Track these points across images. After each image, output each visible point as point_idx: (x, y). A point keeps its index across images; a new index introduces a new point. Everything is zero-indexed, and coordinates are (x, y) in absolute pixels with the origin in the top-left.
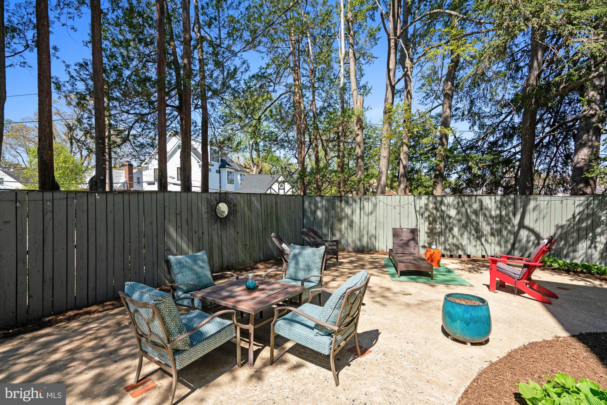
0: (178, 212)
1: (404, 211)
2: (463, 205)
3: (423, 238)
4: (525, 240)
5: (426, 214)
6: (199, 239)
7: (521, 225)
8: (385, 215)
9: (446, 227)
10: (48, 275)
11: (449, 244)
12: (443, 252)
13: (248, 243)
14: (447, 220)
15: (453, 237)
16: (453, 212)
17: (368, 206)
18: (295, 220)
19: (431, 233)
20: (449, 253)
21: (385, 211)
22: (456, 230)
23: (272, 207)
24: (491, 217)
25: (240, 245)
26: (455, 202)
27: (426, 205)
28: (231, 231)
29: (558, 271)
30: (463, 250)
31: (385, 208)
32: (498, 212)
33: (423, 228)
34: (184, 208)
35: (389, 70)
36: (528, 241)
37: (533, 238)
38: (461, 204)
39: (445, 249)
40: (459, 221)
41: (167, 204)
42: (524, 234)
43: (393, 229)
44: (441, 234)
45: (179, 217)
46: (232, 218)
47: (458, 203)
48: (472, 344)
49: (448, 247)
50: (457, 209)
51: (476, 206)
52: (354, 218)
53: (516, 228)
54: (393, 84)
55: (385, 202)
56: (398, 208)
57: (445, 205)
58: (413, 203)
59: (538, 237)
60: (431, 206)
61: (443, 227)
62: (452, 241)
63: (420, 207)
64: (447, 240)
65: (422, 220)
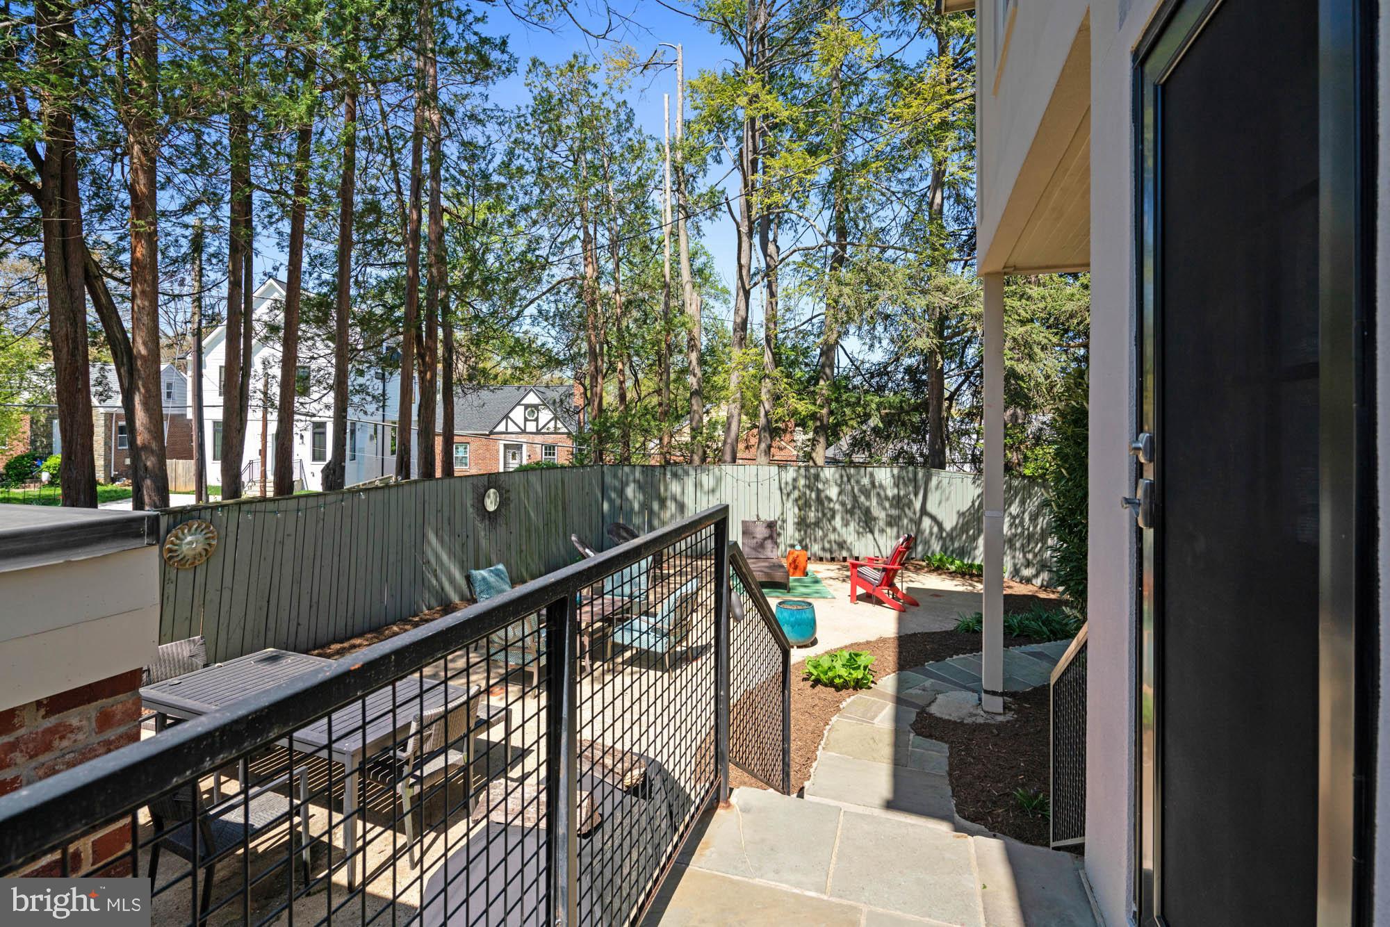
0: (439, 508)
1: (764, 491)
2: (849, 480)
3: (790, 533)
4: (927, 531)
5: (796, 494)
6: (463, 545)
7: (924, 511)
8: (735, 496)
9: (824, 515)
10: (315, 599)
11: (830, 542)
12: (821, 554)
13: (524, 548)
14: (826, 503)
15: (834, 530)
16: (833, 492)
17: (707, 480)
18: (590, 505)
19: (802, 524)
20: (828, 556)
21: (735, 489)
22: (838, 522)
23: (556, 488)
24: (887, 498)
25: (514, 553)
26: (837, 476)
27: (795, 480)
28: (502, 530)
29: (953, 575)
30: (849, 550)
31: (735, 484)
32: (896, 491)
33: (792, 514)
34: (446, 501)
35: (740, 267)
36: (931, 533)
37: (935, 529)
38: (845, 479)
39: (824, 549)
40: (843, 504)
41: (427, 498)
42: (926, 523)
43: (743, 522)
44: (817, 524)
45: (439, 514)
46: (503, 510)
47: (842, 476)
48: (798, 647)
49: (827, 546)
50: (840, 486)
51: (866, 481)
52: (686, 501)
53: (918, 515)
54: (747, 287)
55: (735, 475)
56: (754, 485)
57: (821, 481)
58: (777, 478)
59: (940, 525)
60: (802, 482)
61: (820, 515)
62: (832, 537)
63: (787, 483)
64: (825, 535)
65: (789, 504)
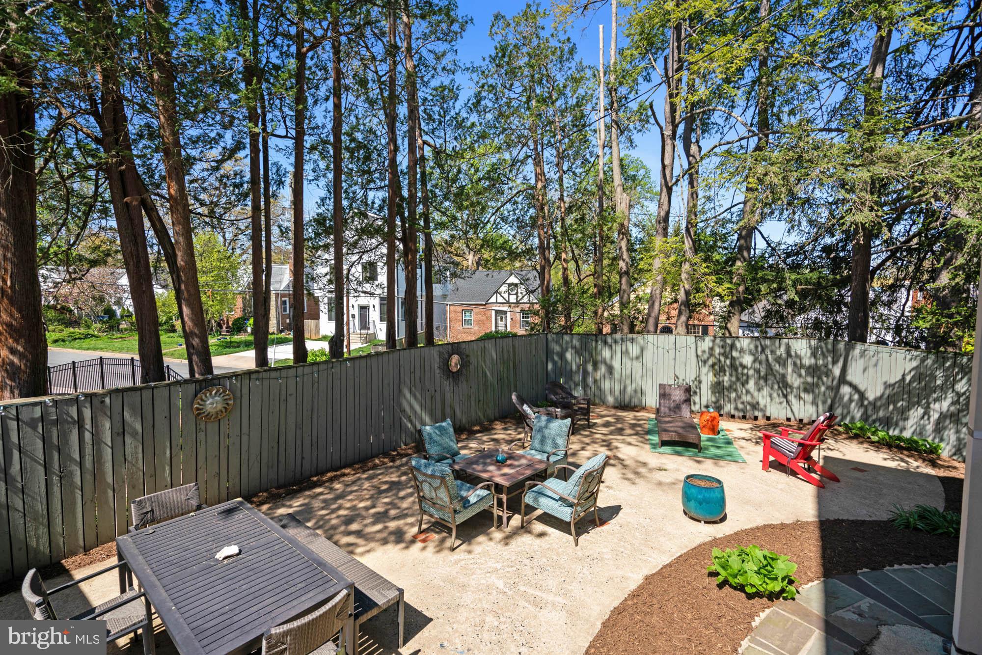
0: (412, 370)
1: (680, 356)
2: (763, 350)
3: (705, 396)
4: (846, 398)
5: (710, 362)
6: (432, 397)
7: (843, 379)
8: (655, 361)
9: (738, 379)
11: (743, 403)
12: (733, 412)
13: (481, 398)
14: (740, 369)
15: (748, 392)
16: (748, 360)
17: (634, 349)
18: (537, 364)
19: (718, 388)
20: (741, 414)
21: (656, 355)
22: (751, 385)
23: (508, 352)
24: (802, 366)
25: (473, 403)
26: (752, 347)
27: (712, 349)
28: (464, 386)
29: (879, 445)
30: (763, 411)
31: (655, 351)
32: (813, 361)
33: (708, 378)
34: (418, 365)
35: (664, 167)
36: (851, 400)
37: (856, 397)
38: (760, 349)
39: (736, 409)
40: (758, 371)
41: (402, 362)
42: (846, 390)
43: (660, 385)
44: (731, 388)
45: (412, 375)
46: (464, 371)
47: (756, 347)
49: (740, 406)
50: (754, 355)
51: (782, 351)
52: (613, 363)
53: (835, 383)
54: (670, 185)
55: (655, 343)
56: (672, 352)
57: (736, 350)
58: (693, 346)
59: (862, 395)
60: (717, 350)
61: (734, 379)
62: (746, 398)
63: (704, 352)
64: (739, 397)
65: (705, 370)
